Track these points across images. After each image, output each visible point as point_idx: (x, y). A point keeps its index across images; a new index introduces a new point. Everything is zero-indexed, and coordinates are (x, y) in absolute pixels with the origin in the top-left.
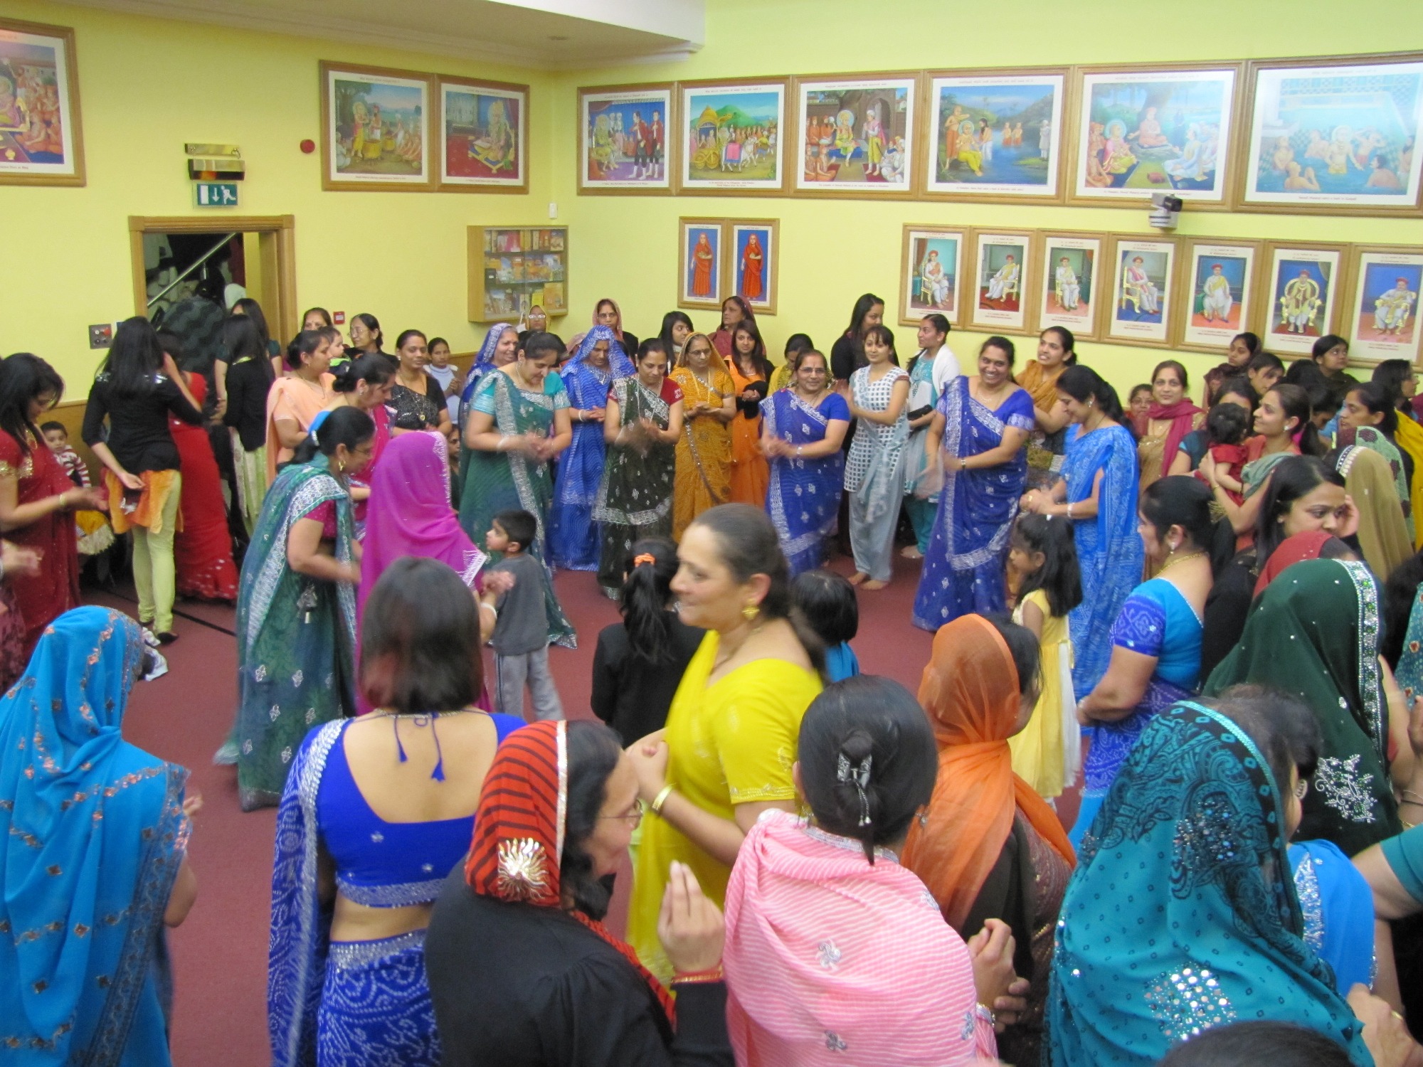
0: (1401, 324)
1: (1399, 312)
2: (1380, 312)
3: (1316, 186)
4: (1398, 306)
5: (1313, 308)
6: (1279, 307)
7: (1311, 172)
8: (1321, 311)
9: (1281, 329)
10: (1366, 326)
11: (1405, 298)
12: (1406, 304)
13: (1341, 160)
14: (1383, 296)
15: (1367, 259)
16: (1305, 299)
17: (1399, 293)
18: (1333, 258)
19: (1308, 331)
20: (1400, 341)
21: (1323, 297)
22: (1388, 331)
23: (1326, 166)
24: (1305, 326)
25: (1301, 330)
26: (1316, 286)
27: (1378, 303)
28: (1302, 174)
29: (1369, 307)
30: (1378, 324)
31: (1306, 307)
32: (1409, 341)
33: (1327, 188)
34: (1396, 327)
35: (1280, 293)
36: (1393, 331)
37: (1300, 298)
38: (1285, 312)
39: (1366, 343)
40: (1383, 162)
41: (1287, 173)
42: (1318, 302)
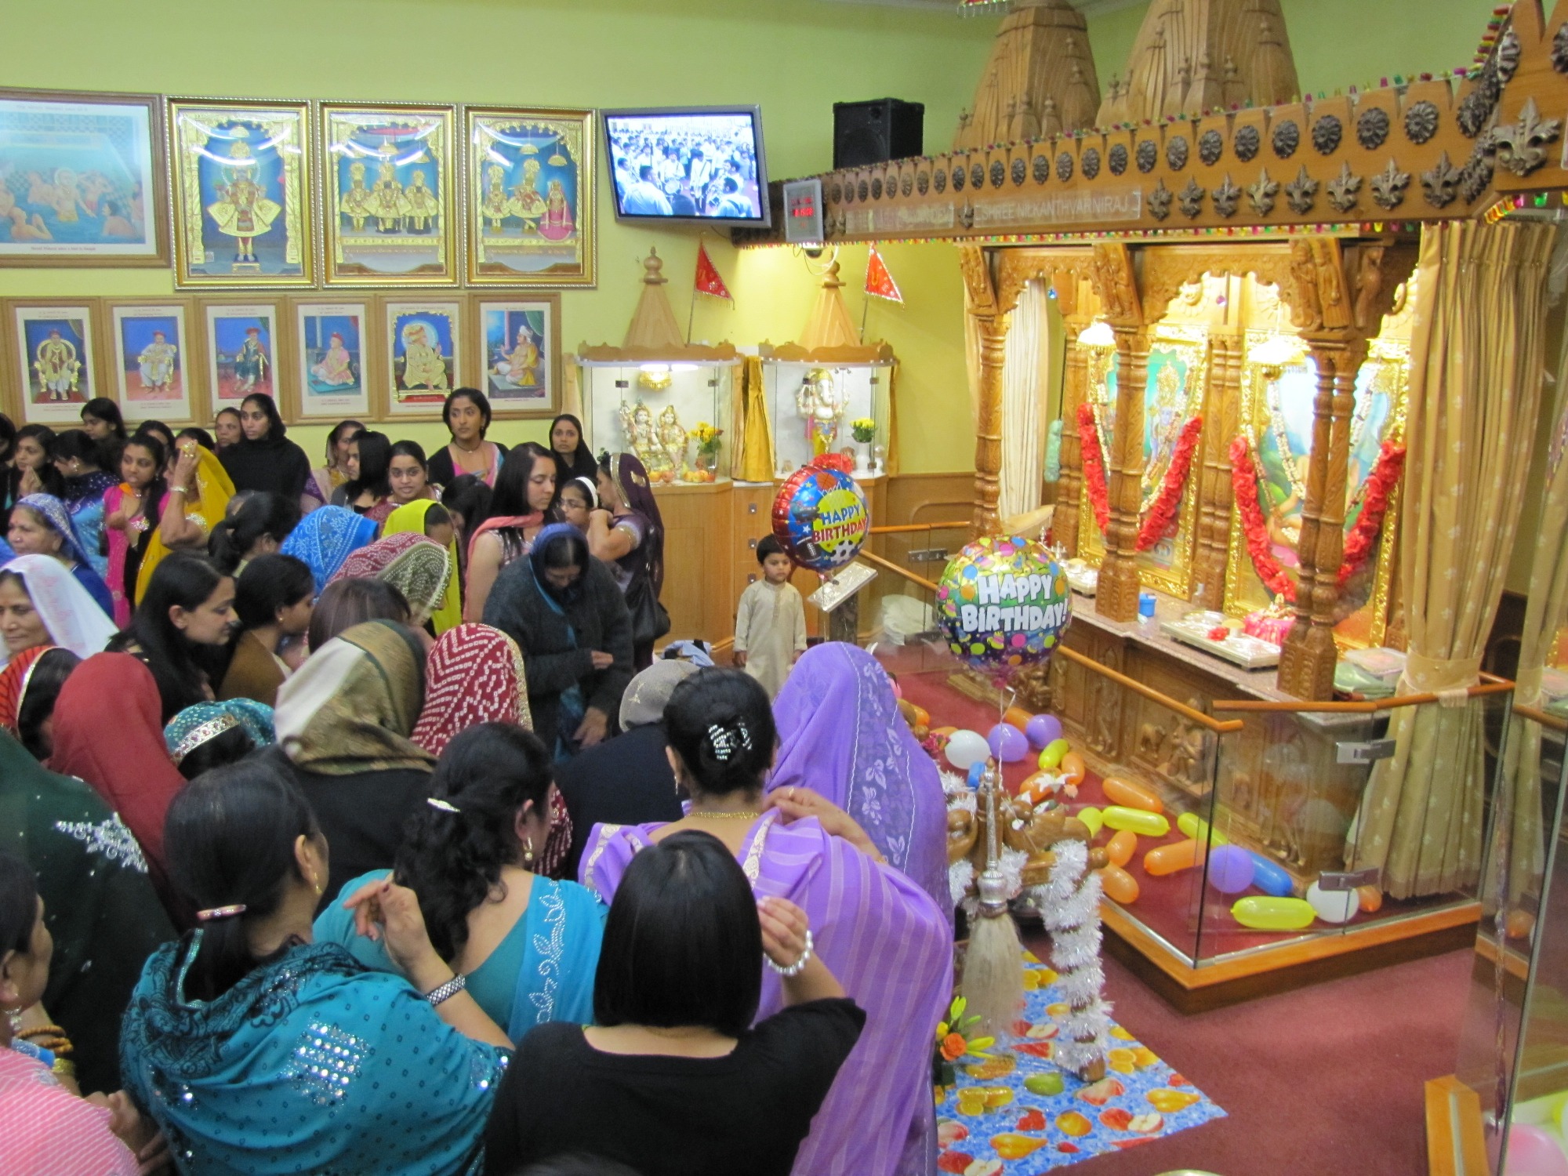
0: (168, 381)
1: (163, 368)
2: (145, 370)
3: (47, 235)
4: (161, 362)
5: (72, 370)
6: (34, 374)
7: (38, 219)
8: (82, 373)
9: (42, 398)
10: (134, 384)
11: (165, 352)
12: (168, 358)
13: (70, 205)
14: (144, 352)
15: (119, 313)
16: (62, 361)
17: (159, 347)
18: (83, 314)
19: (73, 397)
20: (169, 397)
21: (81, 358)
22: (156, 388)
23: (55, 213)
24: (69, 392)
25: (65, 397)
26: (72, 346)
27: (140, 359)
28: (29, 222)
29: (131, 365)
30: (146, 383)
31: (65, 371)
32: (179, 397)
33: (61, 236)
34: (164, 384)
35: (32, 358)
36: (161, 388)
37: (57, 361)
38: (43, 379)
39: (137, 403)
40: (115, 209)
41: (12, 220)
42: (78, 364)
